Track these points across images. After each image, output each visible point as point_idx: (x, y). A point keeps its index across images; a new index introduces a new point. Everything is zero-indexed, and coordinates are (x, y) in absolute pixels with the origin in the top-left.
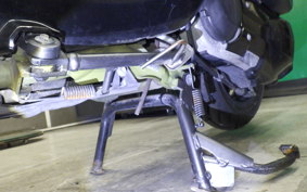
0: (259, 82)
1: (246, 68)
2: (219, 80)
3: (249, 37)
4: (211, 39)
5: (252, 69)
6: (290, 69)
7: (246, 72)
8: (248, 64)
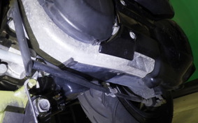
0: (164, 89)
1: (142, 75)
2: (114, 96)
3: (132, 35)
4: (73, 40)
5: (150, 75)
6: (193, 70)
7: (144, 79)
8: (143, 69)
